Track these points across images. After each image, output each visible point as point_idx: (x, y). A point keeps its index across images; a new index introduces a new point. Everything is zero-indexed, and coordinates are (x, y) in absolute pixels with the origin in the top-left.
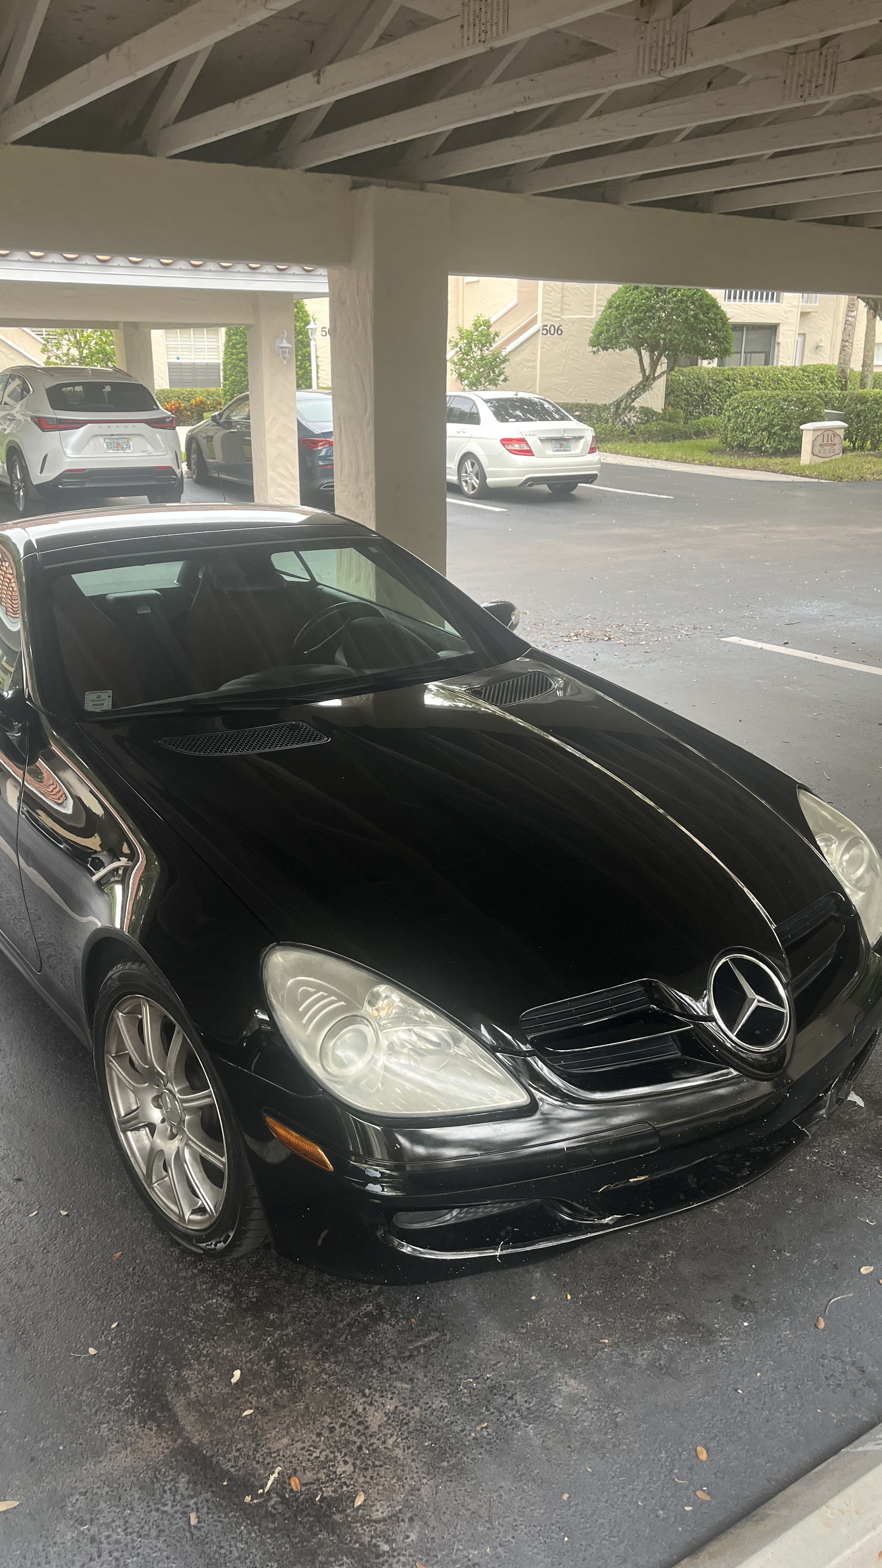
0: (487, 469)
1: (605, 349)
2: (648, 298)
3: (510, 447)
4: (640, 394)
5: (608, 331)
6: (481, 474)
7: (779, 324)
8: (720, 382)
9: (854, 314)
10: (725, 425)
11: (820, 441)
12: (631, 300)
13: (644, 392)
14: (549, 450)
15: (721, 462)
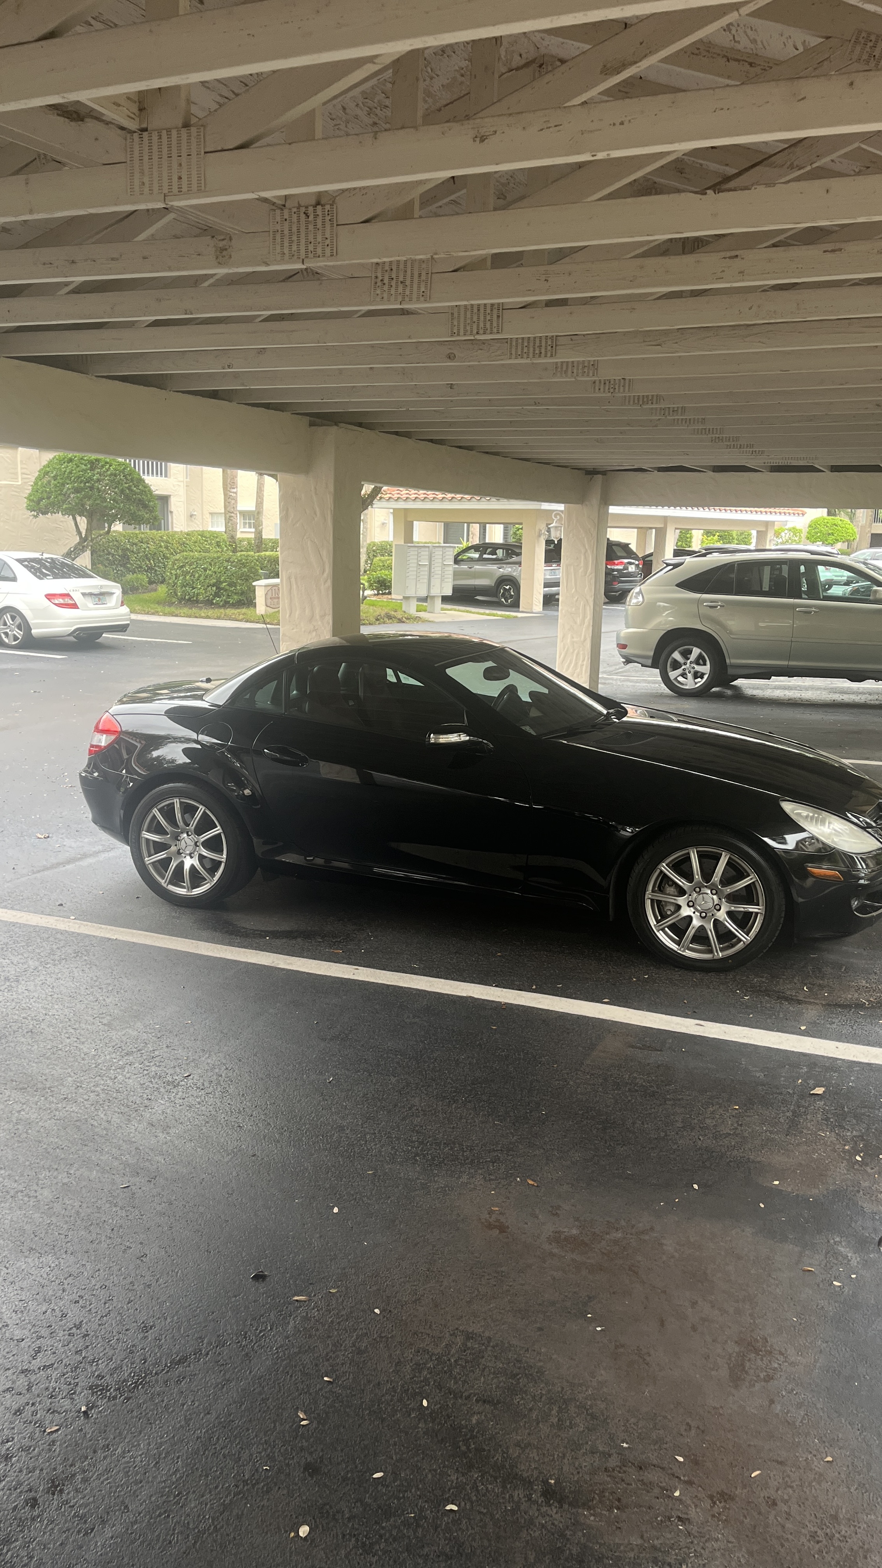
0: (32, 621)
1: (45, 513)
2: (85, 471)
3: (56, 602)
4: (79, 554)
5: (49, 498)
6: (25, 626)
7: (170, 496)
8: (136, 545)
9: (235, 490)
10: (174, 582)
11: (269, 596)
12: (68, 471)
13: (83, 552)
14: (89, 603)
15: (184, 613)
